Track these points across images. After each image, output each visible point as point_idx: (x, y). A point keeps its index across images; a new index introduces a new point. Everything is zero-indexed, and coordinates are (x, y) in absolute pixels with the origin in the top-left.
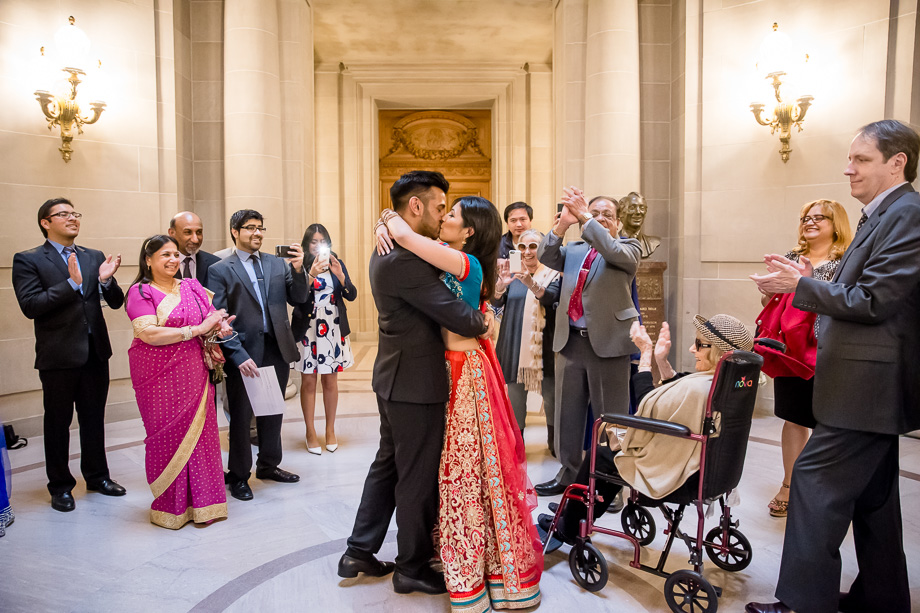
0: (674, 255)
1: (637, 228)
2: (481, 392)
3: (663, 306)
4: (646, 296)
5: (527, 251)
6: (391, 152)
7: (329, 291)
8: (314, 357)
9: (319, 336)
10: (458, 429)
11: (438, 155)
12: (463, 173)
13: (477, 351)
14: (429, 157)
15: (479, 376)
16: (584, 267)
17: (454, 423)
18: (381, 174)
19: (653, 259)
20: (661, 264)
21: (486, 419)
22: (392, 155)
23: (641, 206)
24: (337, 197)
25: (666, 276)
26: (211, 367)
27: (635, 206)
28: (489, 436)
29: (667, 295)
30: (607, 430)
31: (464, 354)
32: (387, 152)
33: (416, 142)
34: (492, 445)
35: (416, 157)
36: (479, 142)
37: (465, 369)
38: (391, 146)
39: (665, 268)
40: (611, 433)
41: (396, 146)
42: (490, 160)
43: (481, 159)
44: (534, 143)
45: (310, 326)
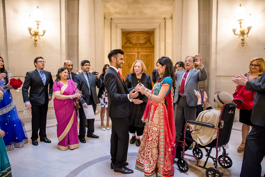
2: (161, 116)
3: (205, 89)
6: (125, 43)
8: (104, 102)
9: (106, 96)
11: (139, 45)
12: (146, 50)
13: (162, 104)
14: (136, 45)
15: (162, 111)
16: (184, 78)
17: (152, 124)
21: (162, 125)
22: (126, 45)
27: (197, 59)
29: (206, 86)
31: (158, 104)
32: (124, 44)
33: (133, 41)
34: (163, 133)
35: (132, 45)
36: (150, 41)
37: (157, 108)
40: (190, 126)
41: (127, 42)
42: (154, 46)
43: (151, 46)
44: (167, 41)
45: (103, 94)
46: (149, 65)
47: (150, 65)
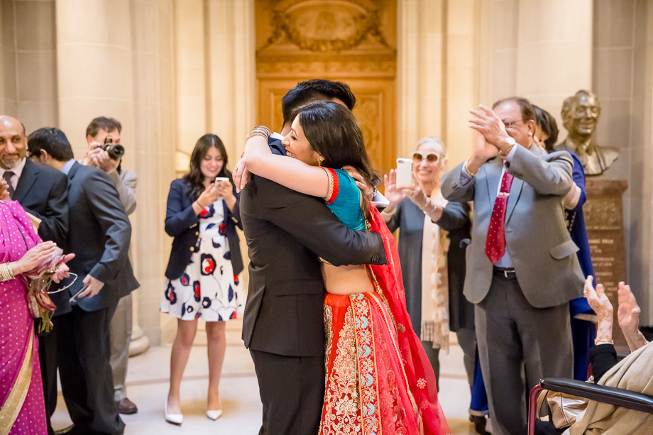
0: (638, 171)
1: (586, 136)
2: (365, 347)
3: (622, 239)
4: (599, 224)
5: (424, 163)
6: (270, 41)
7: (218, 219)
8: (198, 299)
9: (203, 274)
10: (336, 395)
11: (330, 46)
12: (361, 68)
13: (366, 294)
14: (319, 49)
15: (364, 326)
16: (502, 190)
17: (332, 386)
18: (258, 69)
19: (608, 176)
20: (619, 183)
21: (369, 384)
22: (272, 47)
23: (592, 108)
24: (202, 99)
25: (627, 199)
26: (37, 315)
27: (584, 108)
28: (371, 406)
29: (628, 223)
30: (548, 400)
31: (348, 297)
32: (265, 42)
33: (302, 30)
34: (374, 419)
35: (302, 49)
36: (381, 29)
37: (347, 317)
38: (269, 34)
39: (625, 188)
40: (554, 404)
41: (276, 35)
42: (395, 52)
43: (385, 51)
44: (452, 29)
45: (191, 262)
46: (374, 135)
47: (377, 138)
